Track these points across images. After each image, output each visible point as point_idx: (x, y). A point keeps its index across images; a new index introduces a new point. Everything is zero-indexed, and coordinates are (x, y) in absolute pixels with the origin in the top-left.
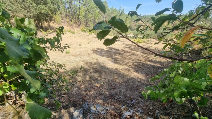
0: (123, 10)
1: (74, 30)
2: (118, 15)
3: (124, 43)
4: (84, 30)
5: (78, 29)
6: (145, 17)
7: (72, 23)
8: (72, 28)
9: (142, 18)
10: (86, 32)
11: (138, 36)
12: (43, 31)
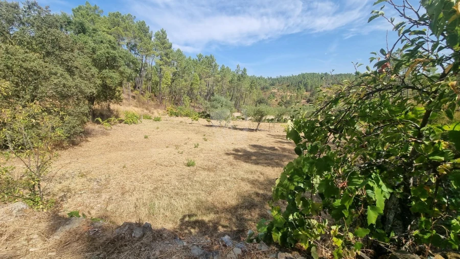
0: (245, 70)
1: (153, 113)
2: (236, 79)
3: (268, 133)
4: (175, 111)
5: (159, 110)
6: (280, 80)
7: (145, 99)
8: (147, 109)
9: (275, 82)
10: (177, 116)
11: (282, 118)
12: (103, 120)
